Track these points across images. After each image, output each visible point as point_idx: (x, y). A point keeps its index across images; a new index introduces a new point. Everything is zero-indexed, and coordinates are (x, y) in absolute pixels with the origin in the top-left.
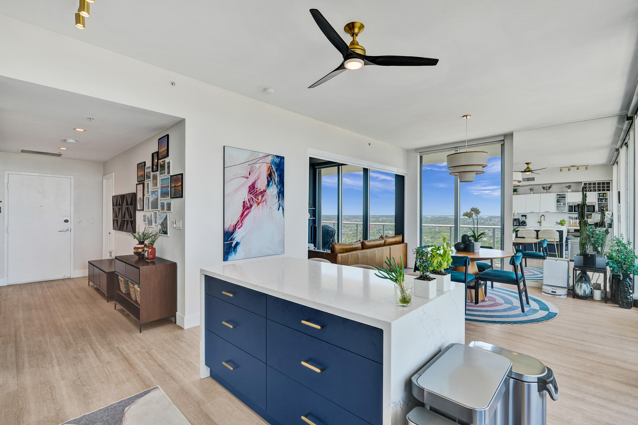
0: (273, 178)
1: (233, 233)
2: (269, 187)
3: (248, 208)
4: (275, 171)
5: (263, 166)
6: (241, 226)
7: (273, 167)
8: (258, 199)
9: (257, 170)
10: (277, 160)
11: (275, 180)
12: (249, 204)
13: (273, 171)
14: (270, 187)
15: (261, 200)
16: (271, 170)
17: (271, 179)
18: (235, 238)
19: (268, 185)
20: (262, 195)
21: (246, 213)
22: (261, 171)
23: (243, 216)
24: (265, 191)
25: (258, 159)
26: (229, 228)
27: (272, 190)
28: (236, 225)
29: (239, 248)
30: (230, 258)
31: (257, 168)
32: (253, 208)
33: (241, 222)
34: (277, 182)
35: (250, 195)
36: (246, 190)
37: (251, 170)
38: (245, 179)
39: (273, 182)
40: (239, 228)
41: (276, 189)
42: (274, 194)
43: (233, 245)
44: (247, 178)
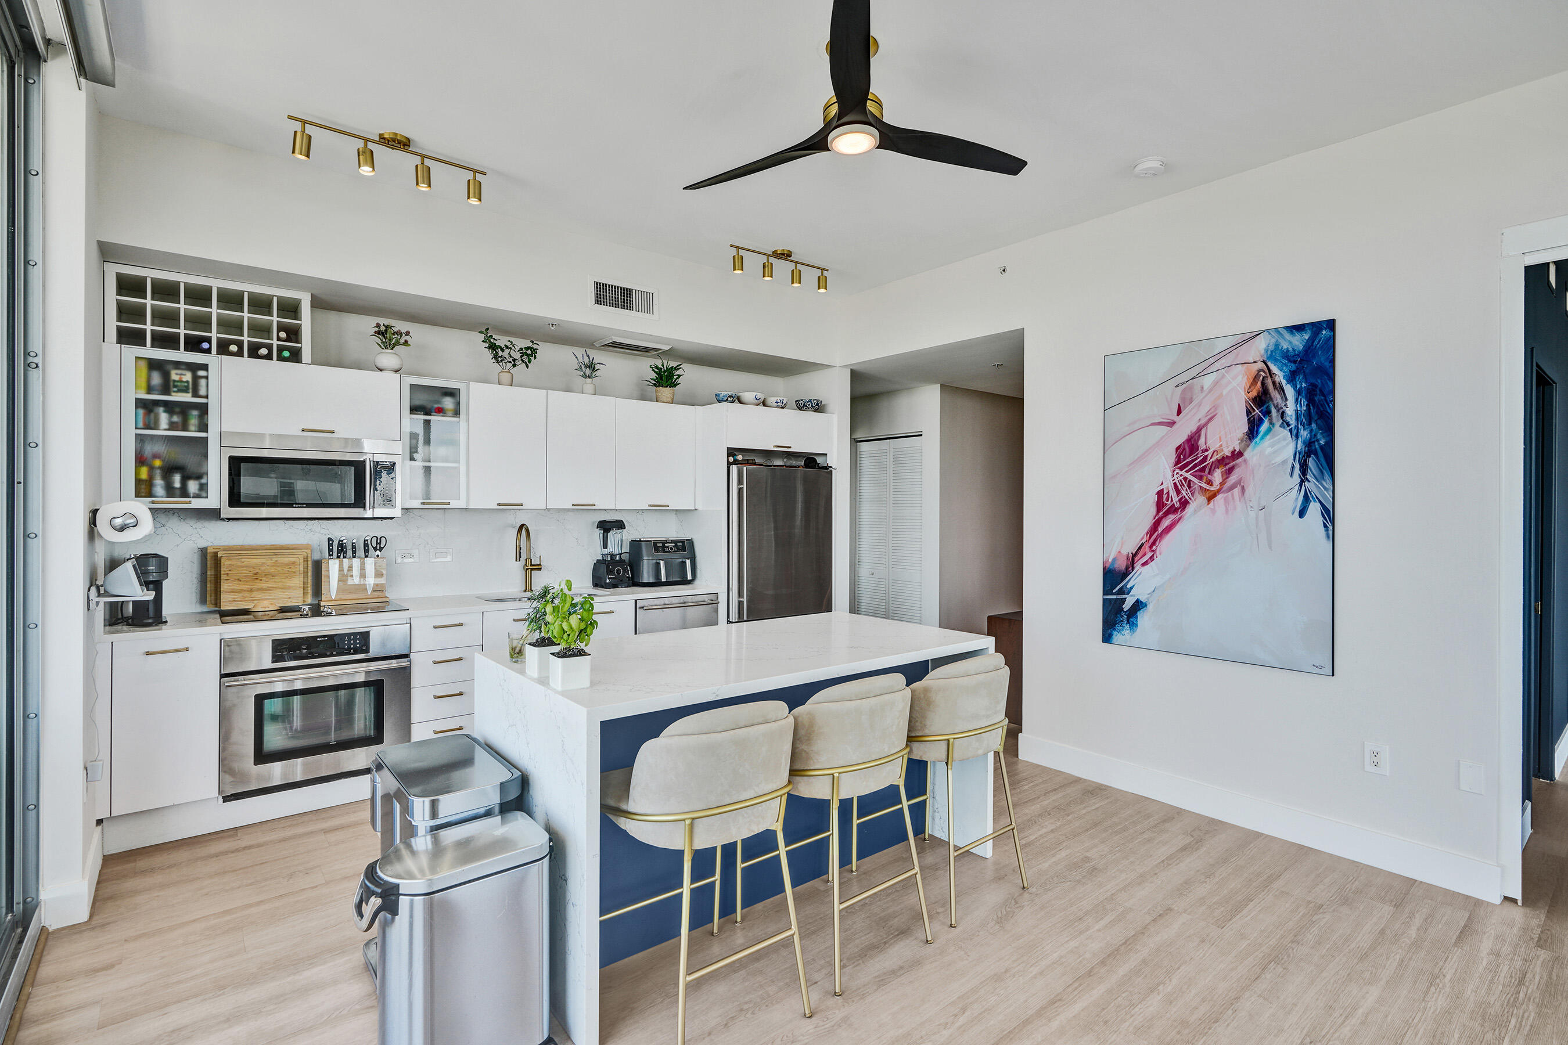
0: (1276, 407)
1: (1125, 574)
2: (1257, 439)
3: (1173, 510)
4: (1284, 382)
5: (1228, 377)
6: (1152, 558)
7: (1274, 369)
8: (1210, 483)
9: (1204, 394)
10: (1298, 342)
11: (1283, 413)
12: (1176, 499)
13: (1274, 383)
14: (1262, 438)
15: (1222, 484)
16: (1263, 384)
17: (1268, 413)
18: (1131, 588)
19: (1252, 432)
20: (1227, 467)
21: (1166, 523)
22: (1222, 394)
23: (1156, 533)
24: (1237, 455)
25: (1212, 360)
26: (1114, 560)
27: (1272, 446)
28: (1134, 555)
29: (1143, 618)
30: (1117, 637)
31: (1205, 388)
32: (1190, 509)
33: (1151, 547)
34: (1294, 417)
35: (1181, 473)
36: (1166, 459)
37: (1183, 399)
38: (1165, 429)
39: (1274, 420)
40: (1144, 564)
41: (1288, 444)
42: (1279, 459)
43: (1127, 606)
44: (1172, 424)
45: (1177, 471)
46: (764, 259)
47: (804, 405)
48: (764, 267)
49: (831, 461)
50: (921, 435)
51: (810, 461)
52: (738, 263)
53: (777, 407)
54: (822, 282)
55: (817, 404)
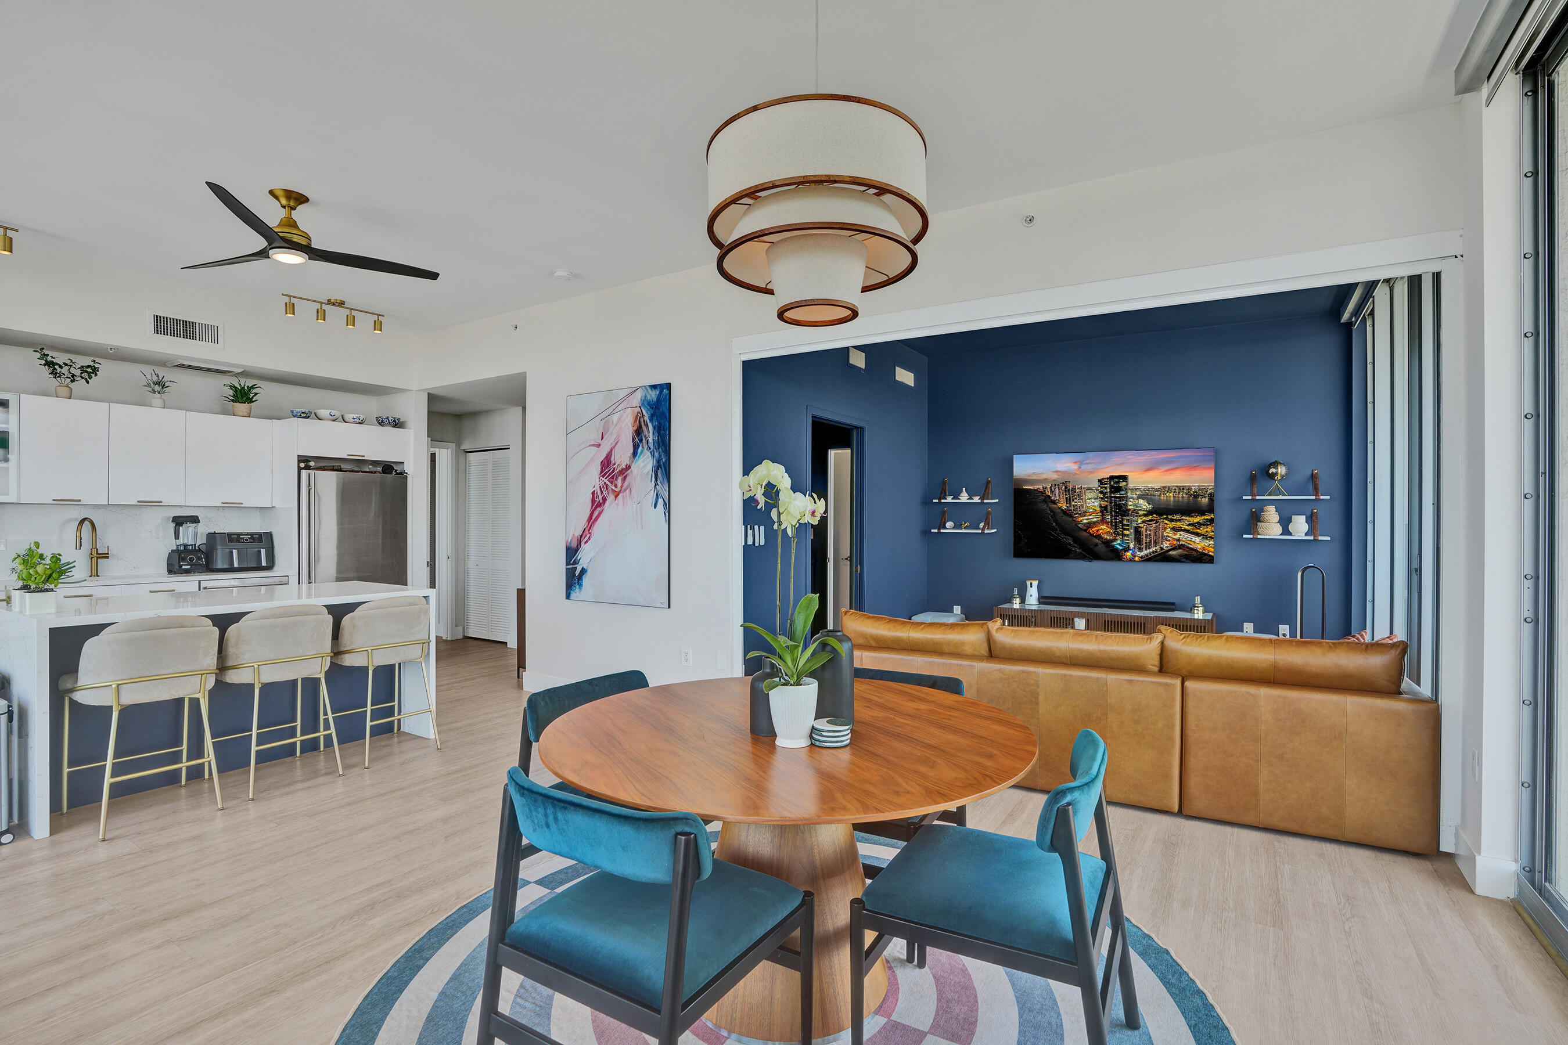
0: (645, 437)
1: (577, 550)
2: (637, 458)
3: (600, 505)
4: (648, 421)
5: (625, 416)
6: (589, 538)
7: (645, 413)
8: (616, 486)
9: (614, 425)
10: (653, 395)
11: (648, 440)
12: (601, 497)
13: (644, 421)
14: (639, 457)
15: (621, 487)
16: (639, 421)
17: (641, 440)
18: (580, 560)
19: (635, 454)
20: (624, 475)
21: (596, 514)
22: (621, 427)
23: (592, 520)
24: (628, 467)
25: (617, 404)
26: (571, 540)
27: (643, 462)
28: (581, 537)
29: (586, 580)
30: (573, 595)
31: (614, 423)
32: (607, 503)
33: (589, 531)
34: (652, 444)
35: (603, 479)
36: (596, 468)
37: (604, 429)
38: (596, 448)
39: (644, 445)
40: (586, 542)
41: (650, 461)
42: (646, 471)
43: (577, 573)
44: (599, 446)
45: (601, 478)
46: (318, 306)
47: (382, 422)
48: (318, 312)
49: (408, 468)
50: (509, 448)
51: (388, 468)
52: (291, 308)
53: (355, 423)
54: (378, 325)
55: (394, 421)
